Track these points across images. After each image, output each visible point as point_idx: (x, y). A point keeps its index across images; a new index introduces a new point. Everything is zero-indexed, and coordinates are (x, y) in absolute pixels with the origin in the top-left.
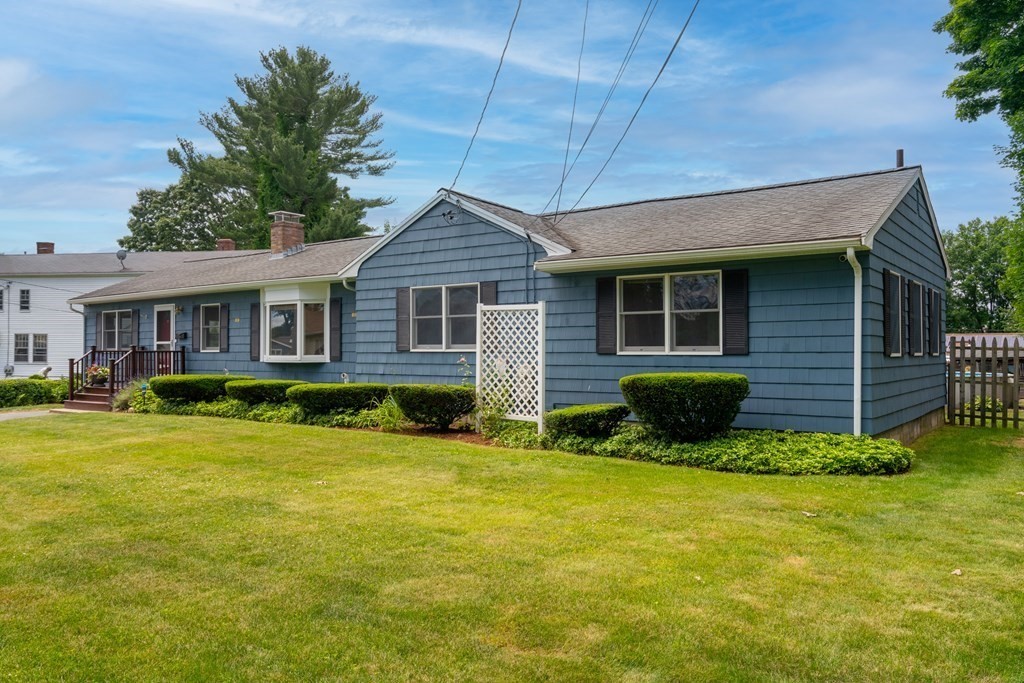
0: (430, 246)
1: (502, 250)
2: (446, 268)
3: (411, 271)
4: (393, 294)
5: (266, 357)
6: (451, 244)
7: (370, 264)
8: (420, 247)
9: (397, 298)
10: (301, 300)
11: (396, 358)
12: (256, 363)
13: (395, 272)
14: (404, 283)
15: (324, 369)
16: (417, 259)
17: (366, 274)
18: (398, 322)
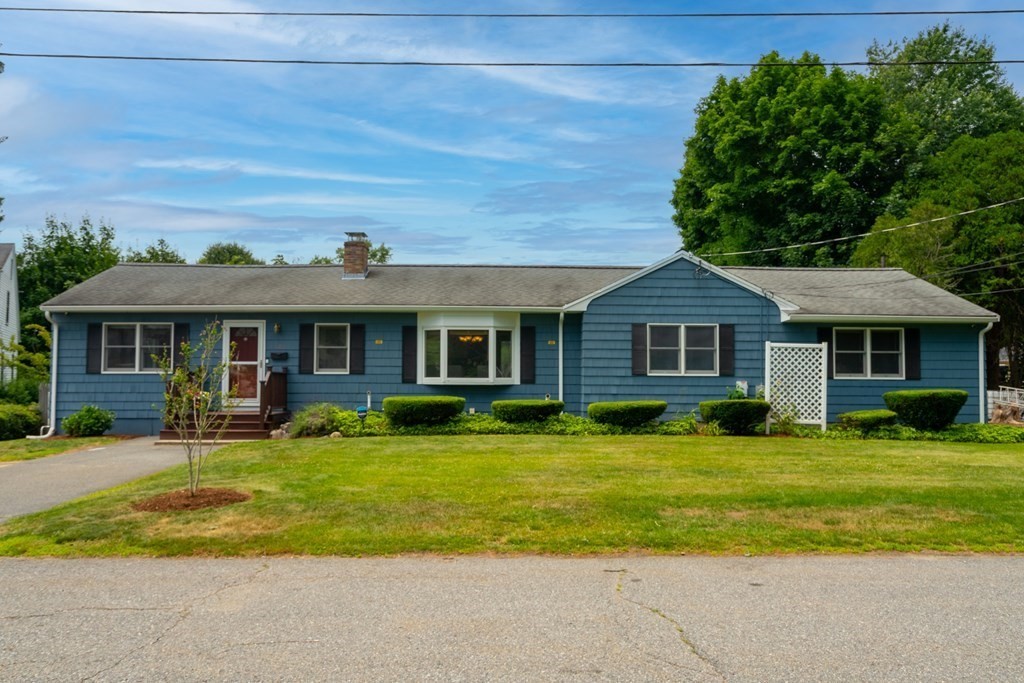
0: (666, 293)
1: (737, 302)
2: (686, 311)
3: (649, 310)
4: (629, 328)
5: (422, 379)
6: (689, 293)
7: (600, 302)
8: (659, 292)
9: (633, 332)
10: (494, 327)
11: (631, 381)
12: (411, 385)
13: (631, 310)
14: (640, 320)
15: (512, 391)
16: (654, 301)
17: (594, 310)
18: (634, 350)
